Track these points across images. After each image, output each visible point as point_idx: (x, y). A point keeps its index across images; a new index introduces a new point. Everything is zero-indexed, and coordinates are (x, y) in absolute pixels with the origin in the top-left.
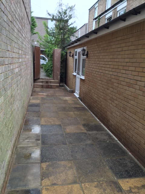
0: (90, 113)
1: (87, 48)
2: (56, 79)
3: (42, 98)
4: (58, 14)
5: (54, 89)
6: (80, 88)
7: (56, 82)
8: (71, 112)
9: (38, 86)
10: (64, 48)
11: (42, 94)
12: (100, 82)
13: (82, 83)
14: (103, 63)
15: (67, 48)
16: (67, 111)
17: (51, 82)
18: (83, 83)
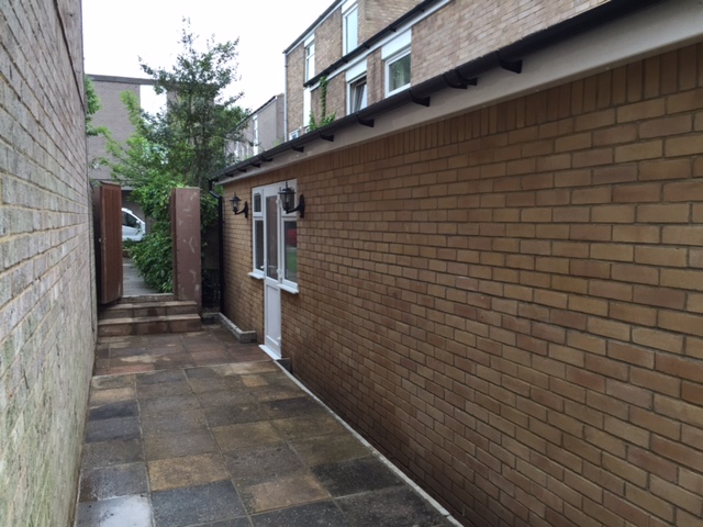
0: (334, 418)
1: (298, 184)
2: (184, 297)
3: (140, 377)
4: (180, 68)
5: (181, 337)
6: (284, 326)
7: (185, 309)
8: (261, 423)
9: (115, 330)
10: (210, 182)
11: (134, 359)
12: (358, 302)
13: (289, 305)
14: (363, 236)
15: (222, 182)
16: (247, 421)
17: (167, 311)
18: (294, 308)
